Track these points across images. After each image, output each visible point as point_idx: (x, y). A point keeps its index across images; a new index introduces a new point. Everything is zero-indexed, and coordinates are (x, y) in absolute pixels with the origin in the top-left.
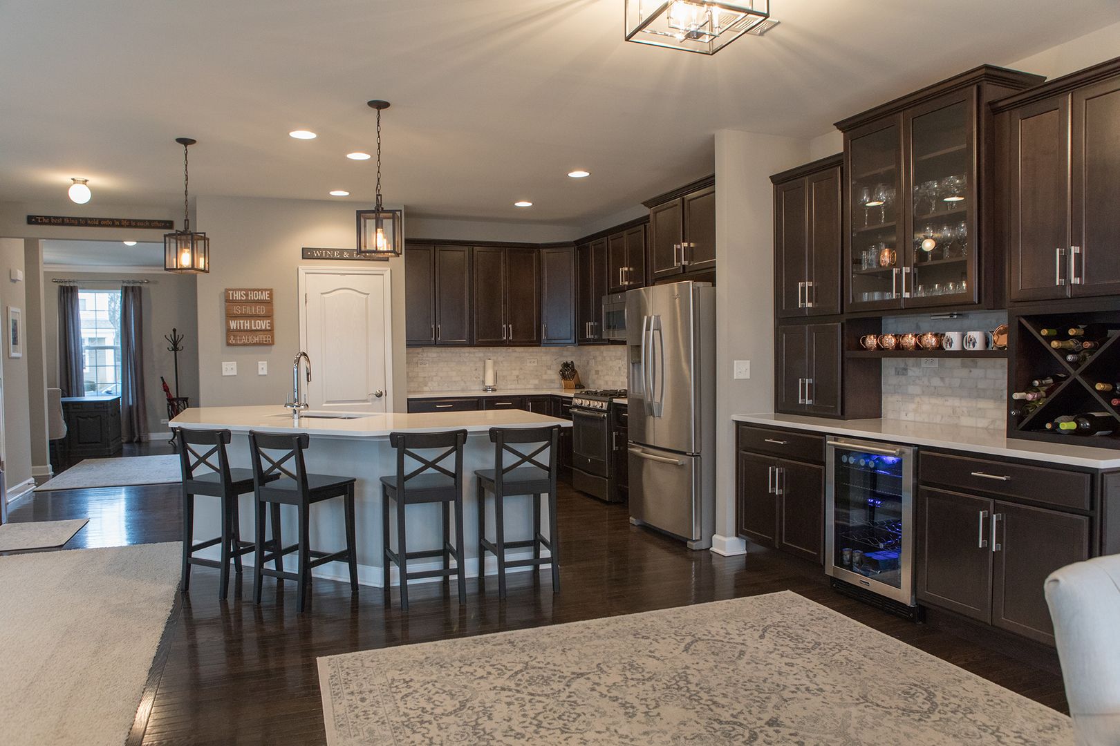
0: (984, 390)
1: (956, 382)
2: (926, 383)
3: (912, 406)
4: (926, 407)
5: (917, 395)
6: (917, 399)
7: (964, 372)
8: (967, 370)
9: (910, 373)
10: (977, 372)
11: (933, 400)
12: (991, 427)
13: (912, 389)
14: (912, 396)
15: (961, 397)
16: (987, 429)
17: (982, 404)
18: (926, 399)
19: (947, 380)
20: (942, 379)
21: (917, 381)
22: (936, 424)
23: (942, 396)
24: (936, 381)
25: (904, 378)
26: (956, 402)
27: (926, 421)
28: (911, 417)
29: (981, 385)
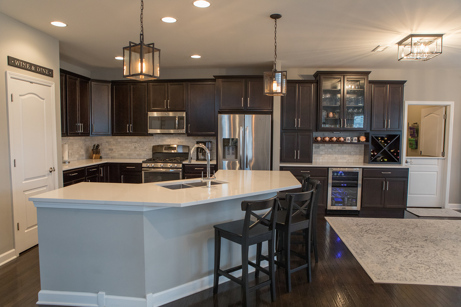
0: (346, 152)
1: (337, 150)
2: (326, 151)
3: (321, 158)
4: (326, 158)
5: (323, 154)
6: (323, 155)
7: (339, 148)
8: (340, 147)
9: (321, 148)
10: (343, 148)
11: (329, 156)
12: (348, 162)
13: (321, 153)
14: (322, 155)
15: (338, 154)
16: (346, 162)
17: (345, 156)
18: (326, 155)
19: (334, 150)
20: (332, 149)
21: (323, 150)
22: (330, 162)
23: (332, 154)
24: (330, 150)
25: (318, 149)
26: (337, 156)
27: (326, 161)
28: (321, 161)
29: (345, 151)
